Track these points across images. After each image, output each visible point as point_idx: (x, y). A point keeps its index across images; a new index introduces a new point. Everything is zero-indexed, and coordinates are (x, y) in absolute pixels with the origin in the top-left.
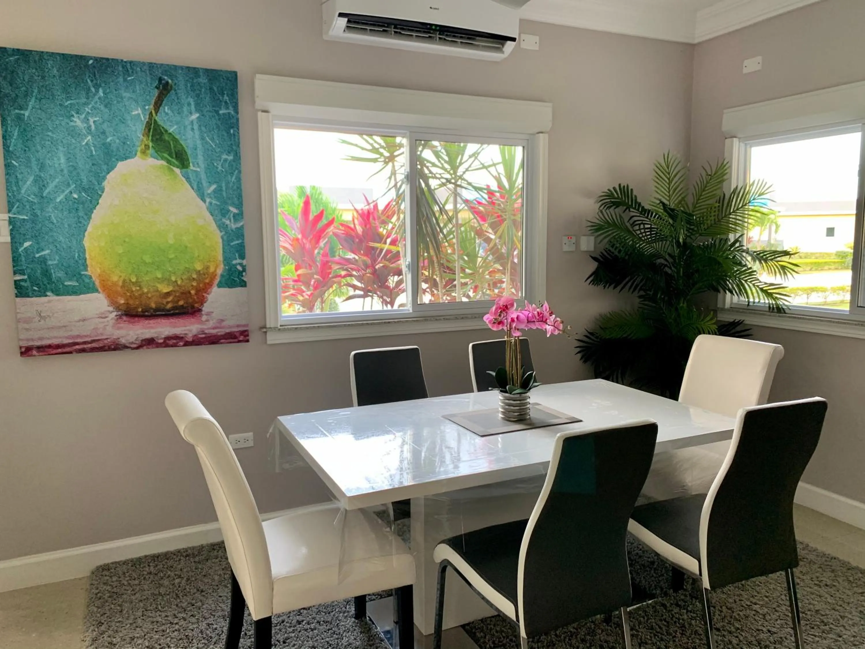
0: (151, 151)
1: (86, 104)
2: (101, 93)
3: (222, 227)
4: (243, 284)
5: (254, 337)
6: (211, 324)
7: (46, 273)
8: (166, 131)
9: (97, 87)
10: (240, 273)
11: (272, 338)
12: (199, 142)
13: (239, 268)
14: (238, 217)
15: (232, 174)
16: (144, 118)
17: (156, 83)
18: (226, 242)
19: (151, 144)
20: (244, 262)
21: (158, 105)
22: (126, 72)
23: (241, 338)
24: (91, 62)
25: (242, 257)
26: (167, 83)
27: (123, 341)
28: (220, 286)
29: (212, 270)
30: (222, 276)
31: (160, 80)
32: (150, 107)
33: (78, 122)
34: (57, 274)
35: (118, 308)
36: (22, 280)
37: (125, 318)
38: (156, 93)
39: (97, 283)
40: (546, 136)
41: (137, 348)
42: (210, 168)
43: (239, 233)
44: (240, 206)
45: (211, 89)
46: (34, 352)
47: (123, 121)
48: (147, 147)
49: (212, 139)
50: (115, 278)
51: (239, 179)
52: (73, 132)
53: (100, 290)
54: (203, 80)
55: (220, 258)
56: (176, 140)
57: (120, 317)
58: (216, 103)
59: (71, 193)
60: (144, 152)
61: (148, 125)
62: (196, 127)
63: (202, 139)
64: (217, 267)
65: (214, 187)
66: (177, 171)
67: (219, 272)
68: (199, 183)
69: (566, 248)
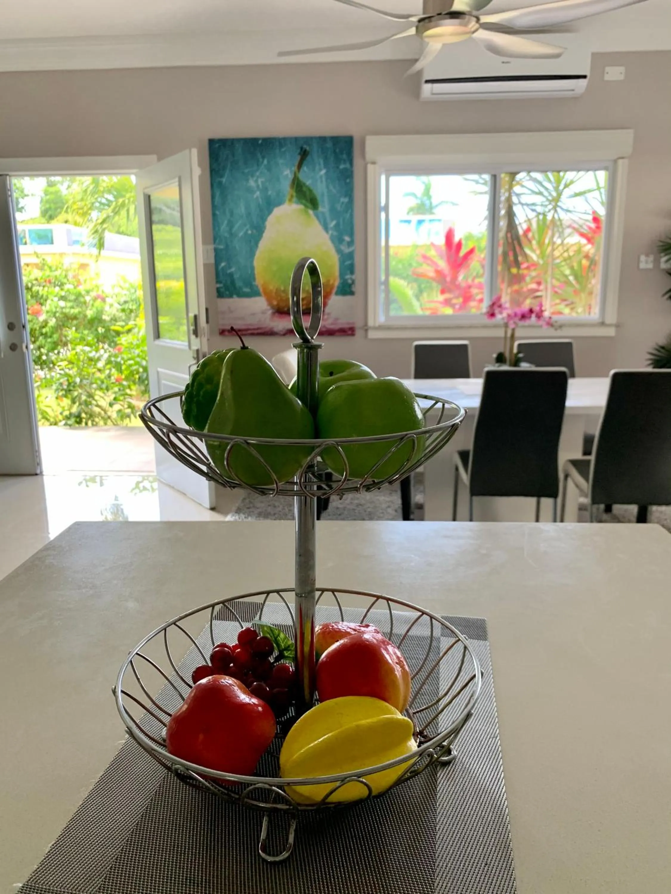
0: (295, 199)
1: (257, 170)
2: (265, 162)
3: (339, 251)
4: (352, 293)
5: (359, 333)
6: (330, 321)
7: (233, 282)
8: (304, 184)
9: (263, 158)
10: (350, 286)
11: (372, 334)
12: (325, 191)
13: (350, 281)
14: (351, 243)
15: (347, 212)
16: (291, 176)
17: (299, 151)
18: (342, 262)
19: (294, 194)
20: (354, 277)
21: (300, 166)
22: (281, 146)
23: (350, 332)
24: (260, 142)
25: (352, 273)
26: (305, 151)
27: (276, 330)
28: (337, 294)
29: (331, 282)
30: (338, 287)
31: (302, 148)
32: (295, 168)
33: (252, 183)
34: (239, 284)
35: (273, 307)
36: (221, 288)
37: (277, 314)
38: (298, 158)
39: (261, 290)
40: (626, 161)
41: (284, 335)
42: (332, 209)
43: (351, 256)
44: (352, 234)
45: (335, 152)
46: (227, 333)
47: (278, 180)
48: (292, 196)
49: (334, 187)
50: (271, 287)
51: (352, 216)
52: (250, 190)
53: (263, 294)
54: (329, 145)
55: (337, 273)
56: (310, 191)
57: (274, 314)
58: (338, 160)
59: (247, 230)
60: (290, 200)
61: (294, 180)
62: (324, 179)
63: (327, 187)
64: (334, 281)
65: (334, 223)
66: (311, 212)
67: (337, 283)
68: (325, 220)
69: (642, 266)
